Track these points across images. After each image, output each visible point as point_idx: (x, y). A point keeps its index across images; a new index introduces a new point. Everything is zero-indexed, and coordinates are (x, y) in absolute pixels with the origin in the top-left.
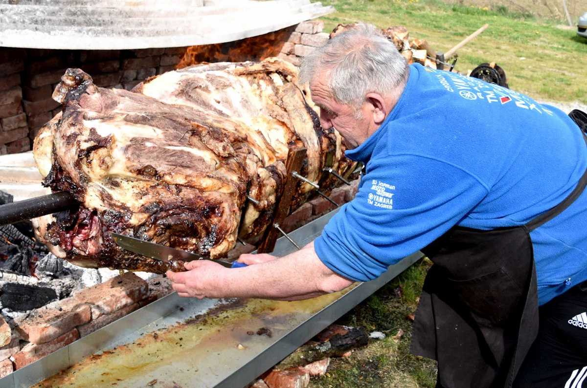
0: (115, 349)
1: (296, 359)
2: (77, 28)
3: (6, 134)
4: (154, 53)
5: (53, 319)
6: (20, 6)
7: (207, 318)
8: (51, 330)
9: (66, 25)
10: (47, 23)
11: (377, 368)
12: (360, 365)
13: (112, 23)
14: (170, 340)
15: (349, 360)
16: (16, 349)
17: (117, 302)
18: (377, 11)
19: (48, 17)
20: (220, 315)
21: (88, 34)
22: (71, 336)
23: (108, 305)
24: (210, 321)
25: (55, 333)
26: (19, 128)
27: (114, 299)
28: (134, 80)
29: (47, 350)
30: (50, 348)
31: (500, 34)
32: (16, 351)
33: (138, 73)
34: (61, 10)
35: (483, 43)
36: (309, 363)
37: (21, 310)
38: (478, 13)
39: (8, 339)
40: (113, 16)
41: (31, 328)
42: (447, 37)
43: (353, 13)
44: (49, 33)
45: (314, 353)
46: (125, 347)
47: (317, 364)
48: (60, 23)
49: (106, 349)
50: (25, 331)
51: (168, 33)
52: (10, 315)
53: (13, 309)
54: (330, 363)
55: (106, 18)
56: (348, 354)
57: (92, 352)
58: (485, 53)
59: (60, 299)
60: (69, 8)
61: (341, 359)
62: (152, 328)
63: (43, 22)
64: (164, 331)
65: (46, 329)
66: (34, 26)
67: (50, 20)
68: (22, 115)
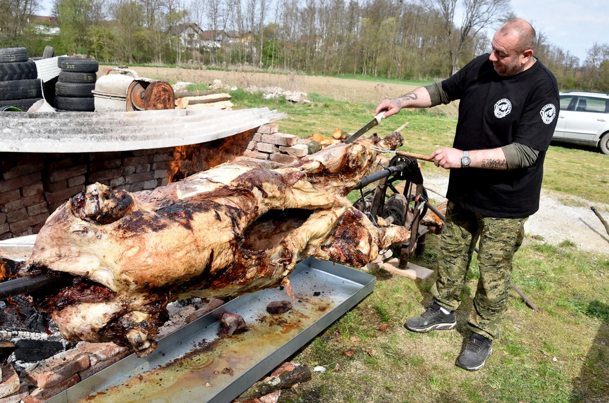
0: (107, 390)
1: (252, 393)
2: (82, 135)
3: (31, 219)
4: (148, 153)
5: (57, 368)
6: (37, 119)
7: (183, 362)
8: (55, 377)
9: (74, 133)
10: (59, 132)
11: (318, 397)
12: (305, 395)
13: (112, 130)
14: (152, 381)
15: (297, 390)
16: (25, 394)
17: (111, 351)
18: (331, 114)
19: (59, 128)
20: (194, 358)
21: (91, 140)
22: (73, 380)
23: (104, 354)
24: (185, 364)
25: (59, 379)
26: (42, 213)
27: (108, 349)
28: (133, 173)
29: (52, 393)
30: (55, 391)
31: (421, 129)
32: (25, 396)
33: (136, 168)
34: (71, 122)
35: (409, 135)
36: (263, 395)
37: (32, 361)
38: (405, 114)
39: (17, 387)
40: (113, 125)
41: (39, 376)
42: (382, 132)
43: (313, 116)
44: (59, 140)
45: (267, 387)
46: (116, 388)
47: (270, 396)
48: (69, 132)
49: (99, 391)
50: (34, 378)
51: (156, 137)
52: (22, 365)
53: (25, 361)
54: (281, 393)
55: (107, 127)
56: (296, 386)
57: (88, 394)
58: (409, 143)
59: (66, 350)
60: (78, 120)
61: (291, 390)
62: (138, 371)
63: (55, 131)
64: (148, 373)
65: (51, 377)
66: (47, 134)
67: (61, 130)
68: (44, 204)
